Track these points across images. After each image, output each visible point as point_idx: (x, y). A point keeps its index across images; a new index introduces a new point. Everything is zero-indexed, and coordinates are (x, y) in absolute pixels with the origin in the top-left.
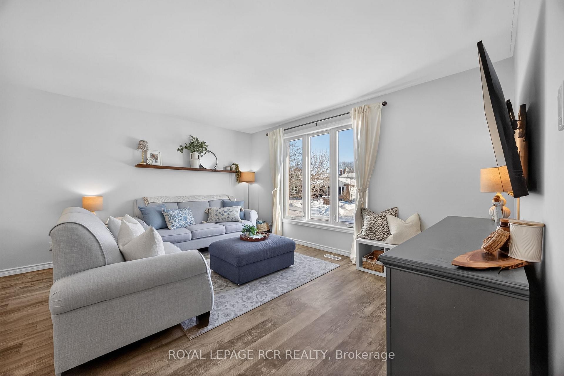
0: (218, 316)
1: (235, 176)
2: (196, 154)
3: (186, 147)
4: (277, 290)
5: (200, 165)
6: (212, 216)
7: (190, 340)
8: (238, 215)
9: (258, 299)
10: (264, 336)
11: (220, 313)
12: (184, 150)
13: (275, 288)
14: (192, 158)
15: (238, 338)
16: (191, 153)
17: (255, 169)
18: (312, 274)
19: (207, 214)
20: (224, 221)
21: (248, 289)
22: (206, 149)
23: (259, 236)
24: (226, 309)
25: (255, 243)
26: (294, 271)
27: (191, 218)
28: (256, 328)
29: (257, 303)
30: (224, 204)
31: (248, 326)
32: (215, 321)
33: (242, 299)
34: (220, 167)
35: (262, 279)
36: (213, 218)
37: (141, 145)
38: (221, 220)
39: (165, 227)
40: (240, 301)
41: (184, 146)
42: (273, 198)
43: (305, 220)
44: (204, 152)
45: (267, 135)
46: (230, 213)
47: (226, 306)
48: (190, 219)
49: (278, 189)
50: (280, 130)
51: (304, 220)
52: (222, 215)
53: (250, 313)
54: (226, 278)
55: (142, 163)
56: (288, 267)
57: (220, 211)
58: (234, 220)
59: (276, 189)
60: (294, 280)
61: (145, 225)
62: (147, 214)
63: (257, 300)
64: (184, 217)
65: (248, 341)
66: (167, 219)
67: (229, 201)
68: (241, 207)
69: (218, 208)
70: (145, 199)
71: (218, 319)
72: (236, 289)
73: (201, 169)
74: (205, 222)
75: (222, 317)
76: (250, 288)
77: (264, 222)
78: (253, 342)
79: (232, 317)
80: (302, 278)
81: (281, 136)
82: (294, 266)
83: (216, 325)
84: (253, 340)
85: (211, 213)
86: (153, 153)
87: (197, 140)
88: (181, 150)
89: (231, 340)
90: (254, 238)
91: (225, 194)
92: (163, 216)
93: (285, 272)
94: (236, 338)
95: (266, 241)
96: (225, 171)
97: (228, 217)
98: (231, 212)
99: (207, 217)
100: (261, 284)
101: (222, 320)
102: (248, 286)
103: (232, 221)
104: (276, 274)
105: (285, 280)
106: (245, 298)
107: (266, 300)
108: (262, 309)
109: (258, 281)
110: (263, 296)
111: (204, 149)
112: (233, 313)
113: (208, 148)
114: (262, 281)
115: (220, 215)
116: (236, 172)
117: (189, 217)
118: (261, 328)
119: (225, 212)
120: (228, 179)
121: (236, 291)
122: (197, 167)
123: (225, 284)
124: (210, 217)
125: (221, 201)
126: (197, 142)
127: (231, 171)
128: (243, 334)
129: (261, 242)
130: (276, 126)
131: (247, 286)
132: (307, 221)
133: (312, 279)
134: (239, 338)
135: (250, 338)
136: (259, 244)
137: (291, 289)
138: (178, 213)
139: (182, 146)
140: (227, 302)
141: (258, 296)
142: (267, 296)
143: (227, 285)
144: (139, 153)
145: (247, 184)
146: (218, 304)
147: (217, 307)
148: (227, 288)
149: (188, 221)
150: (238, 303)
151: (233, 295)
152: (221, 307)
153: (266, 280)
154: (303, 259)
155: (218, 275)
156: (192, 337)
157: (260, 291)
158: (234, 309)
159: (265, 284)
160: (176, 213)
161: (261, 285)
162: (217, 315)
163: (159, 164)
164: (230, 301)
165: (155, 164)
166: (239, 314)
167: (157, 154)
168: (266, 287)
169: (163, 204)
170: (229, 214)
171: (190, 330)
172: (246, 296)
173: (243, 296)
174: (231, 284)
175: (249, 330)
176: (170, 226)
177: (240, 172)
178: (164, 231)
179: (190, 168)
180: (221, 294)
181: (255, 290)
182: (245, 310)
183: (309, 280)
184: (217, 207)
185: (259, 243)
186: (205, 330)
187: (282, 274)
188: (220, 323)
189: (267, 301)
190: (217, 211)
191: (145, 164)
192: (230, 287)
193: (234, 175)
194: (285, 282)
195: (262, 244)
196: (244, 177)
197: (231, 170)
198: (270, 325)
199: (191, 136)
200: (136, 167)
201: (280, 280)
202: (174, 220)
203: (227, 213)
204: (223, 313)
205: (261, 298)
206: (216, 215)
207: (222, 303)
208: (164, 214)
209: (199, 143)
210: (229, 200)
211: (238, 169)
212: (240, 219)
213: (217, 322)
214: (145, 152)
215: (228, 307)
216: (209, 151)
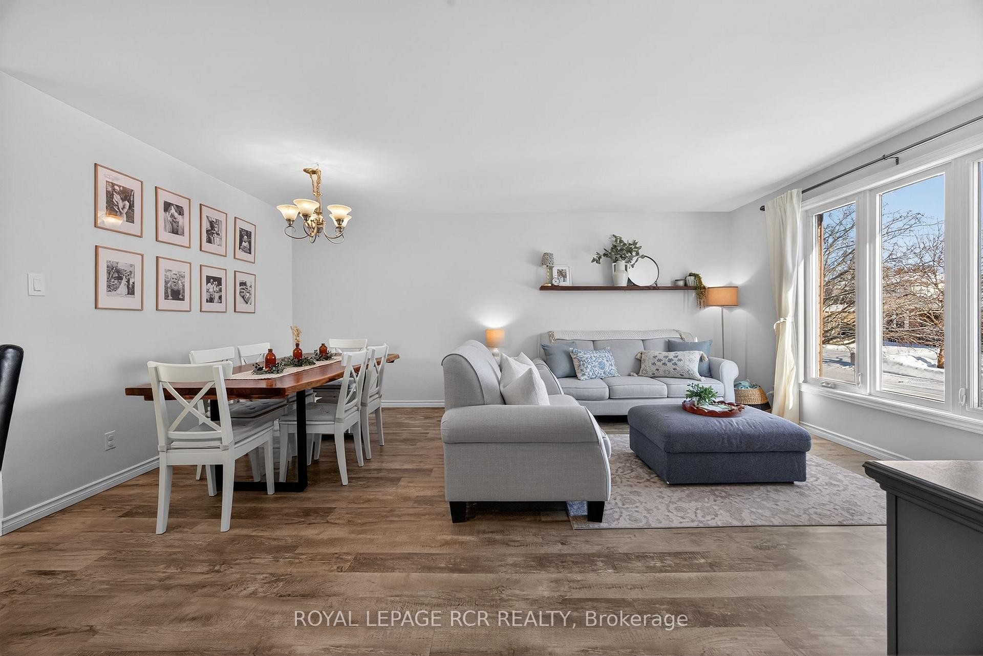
0: (621, 516)
1: (694, 295)
2: (622, 264)
3: (605, 255)
4: (742, 515)
5: (629, 280)
6: (647, 365)
7: (573, 530)
8: (694, 368)
9: (696, 516)
10: (684, 572)
11: (625, 513)
12: (603, 259)
13: (739, 511)
14: (615, 271)
15: (639, 556)
16: (614, 262)
17: (740, 280)
18: (852, 515)
19: (639, 361)
20: (668, 376)
21: (683, 495)
22: (638, 254)
23: (718, 409)
24: (636, 511)
25: (706, 418)
26: (802, 494)
27: (611, 365)
28: (677, 554)
29: (693, 521)
30: (670, 346)
31: (662, 547)
32: (614, 521)
33: (668, 506)
34: (666, 281)
35: (719, 488)
36: (648, 369)
37: (546, 260)
38: (661, 373)
39: (573, 375)
40: (663, 508)
41: (602, 252)
42: (774, 338)
43: (862, 391)
44: (635, 259)
45: (763, 209)
46: (679, 363)
47: (637, 507)
48: (610, 367)
49: (789, 319)
50: (791, 194)
51: (862, 393)
52: (664, 364)
53: (675, 531)
54: (650, 468)
55: (547, 284)
56: (791, 483)
57: (661, 357)
58: (685, 376)
59: (782, 320)
60: (793, 511)
61: (546, 369)
62: (551, 355)
63: (693, 517)
64: (600, 363)
65: (654, 567)
66: (576, 363)
67: (681, 341)
68: (701, 352)
69: (657, 353)
70: (550, 335)
71: (618, 519)
72: (661, 490)
73: (632, 286)
74: (635, 375)
75: (625, 519)
76: (688, 496)
77: (753, 386)
78: (661, 571)
79: (641, 525)
80: (816, 513)
81: (796, 206)
82: (806, 485)
83: (613, 525)
84: (663, 569)
85: (644, 360)
86: (560, 268)
87: (621, 241)
88: (597, 260)
89: (629, 554)
90: (706, 409)
91: (673, 328)
92: (571, 360)
93: (776, 490)
94: (637, 554)
95: (732, 418)
96: (675, 287)
97: (674, 369)
98: (680, 360)
99: (638, 368)
100: (714, 496)
101: (623, 524)
102: (687, 491)
103: (682, 377)
104: (754, 488)
105: (770, 505)
106: (672, 507)
107: (712, 523)
108: (697, 532)
109: (708, 489)
110: (709, 514)
111: (634, 254)
112: (644, 521)
113: (641, 252)
114: (718, 490)
115: (660, 364)
116: (695, 288)
117: (607, 364)
118: (685, 560)
119: (670, 360)
120: (683, 301)
121: (661, 492)
122: (624, 283)
123: (646, 475)
124: (643, 366)
125: (665, 341)
126: (622, 244)
127: (686, 287)
128: (649, 553)
129: (720, 419)
130: (782, 188)
131: (683, 491)
132: (870, 395)
133: (845, 523)
134: (642, 557)
135: (659, 564)
136: (716, 422)
137: (776, 523)
138: (592, 355)
139: (598, 254)
140: (640, 502)
141: (698, 512)
142: (716, 518)
143: (649, 479)
144: (543, 271)
145: (720, 308)
146: (626, 501)
147: (623, 505)
148: (647, 484)
149: (607, 369)
150: (659, 509)
151: (655, 496)
152: (628, 506)
153: (724, 492)
154: (840, 477)
155: (640, 461)
156: (575, 526)
157: (706, 505)
158: (648, 515)
159: (722, 497)
160: (588, 355)
161: (712, 498)
162: (619, 514)
163: (567, 283)
164: (646, 503)
165: (563, 284)
166: (653, 525)
167: (566, 270)
168: (722, 502)
169: (573, 342)
170: (676, 365)
171: (576, 518)
172: (676, 503)
173: (670, 502)
174: (656, 479)
175: (662, 553)
176: (579, 375)
177: (704, 288)
178: (570, 382)
179: (612, 287)
180: (635, 489)
181: (696, 501)
182: (665, 524)
183: (837, 523)
184: (659, 351)
185: (714, 420)
186: (596, 525)
187: (768, 491)
188: (619, 526)
189: (714, 525)
190: (655, 357)
191: (550, 285)
192: (654, 482)
193: (692, 294)
194: (768, 508)
195: (723, 423)
196: (713, 296)
197: (686, 285)
198: (702, 561)
199: (614, 235)
200: (540, 290)
201: (758, 500)
202: (585, 365)
203: (673, 362)
204: (629, 515)
205: (704, 517)
206: (654, 364)
207: (632, 502)
208: (573, 356)
209: (625, 244)
210: (682, 338)
211: (701, 282)
212: (698, 375)
213: (615, 523)
214: (551, 268)
215: (641, 509)
216: (643, 257)
